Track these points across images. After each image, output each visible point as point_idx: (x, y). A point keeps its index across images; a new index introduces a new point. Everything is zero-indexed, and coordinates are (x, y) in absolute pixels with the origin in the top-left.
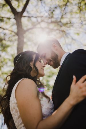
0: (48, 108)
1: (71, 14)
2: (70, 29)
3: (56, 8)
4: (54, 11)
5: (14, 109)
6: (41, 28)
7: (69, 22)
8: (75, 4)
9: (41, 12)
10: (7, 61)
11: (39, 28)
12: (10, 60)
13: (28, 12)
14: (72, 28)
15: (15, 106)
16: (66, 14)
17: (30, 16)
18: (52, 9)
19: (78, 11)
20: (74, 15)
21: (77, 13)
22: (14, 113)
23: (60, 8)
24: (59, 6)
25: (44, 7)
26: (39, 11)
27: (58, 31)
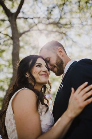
0: (46, 125)
1: (71, 14)
2: (70, 31)
3: (54, 7)
4: (52, 10)
5: (9, 121)
6: (39, 30)
7: (68, 23)
8: (75, 3)
9: (38, 13)
10: (3, 67)
11: (36, 30)
12: (5, 66)
13: (23, 13)
14: (72, 29)
15: (11, 118)
16: (65, 14)
17: (26, 17)
18: (50, 9)
19: (78, 11)
20: (74, 15)
21: (77, 12)
22: (9, 126)
23: (58, 7)
24: (58, 6)
25: (40, 8)
26: (35, 11)
27: (57, 33)
